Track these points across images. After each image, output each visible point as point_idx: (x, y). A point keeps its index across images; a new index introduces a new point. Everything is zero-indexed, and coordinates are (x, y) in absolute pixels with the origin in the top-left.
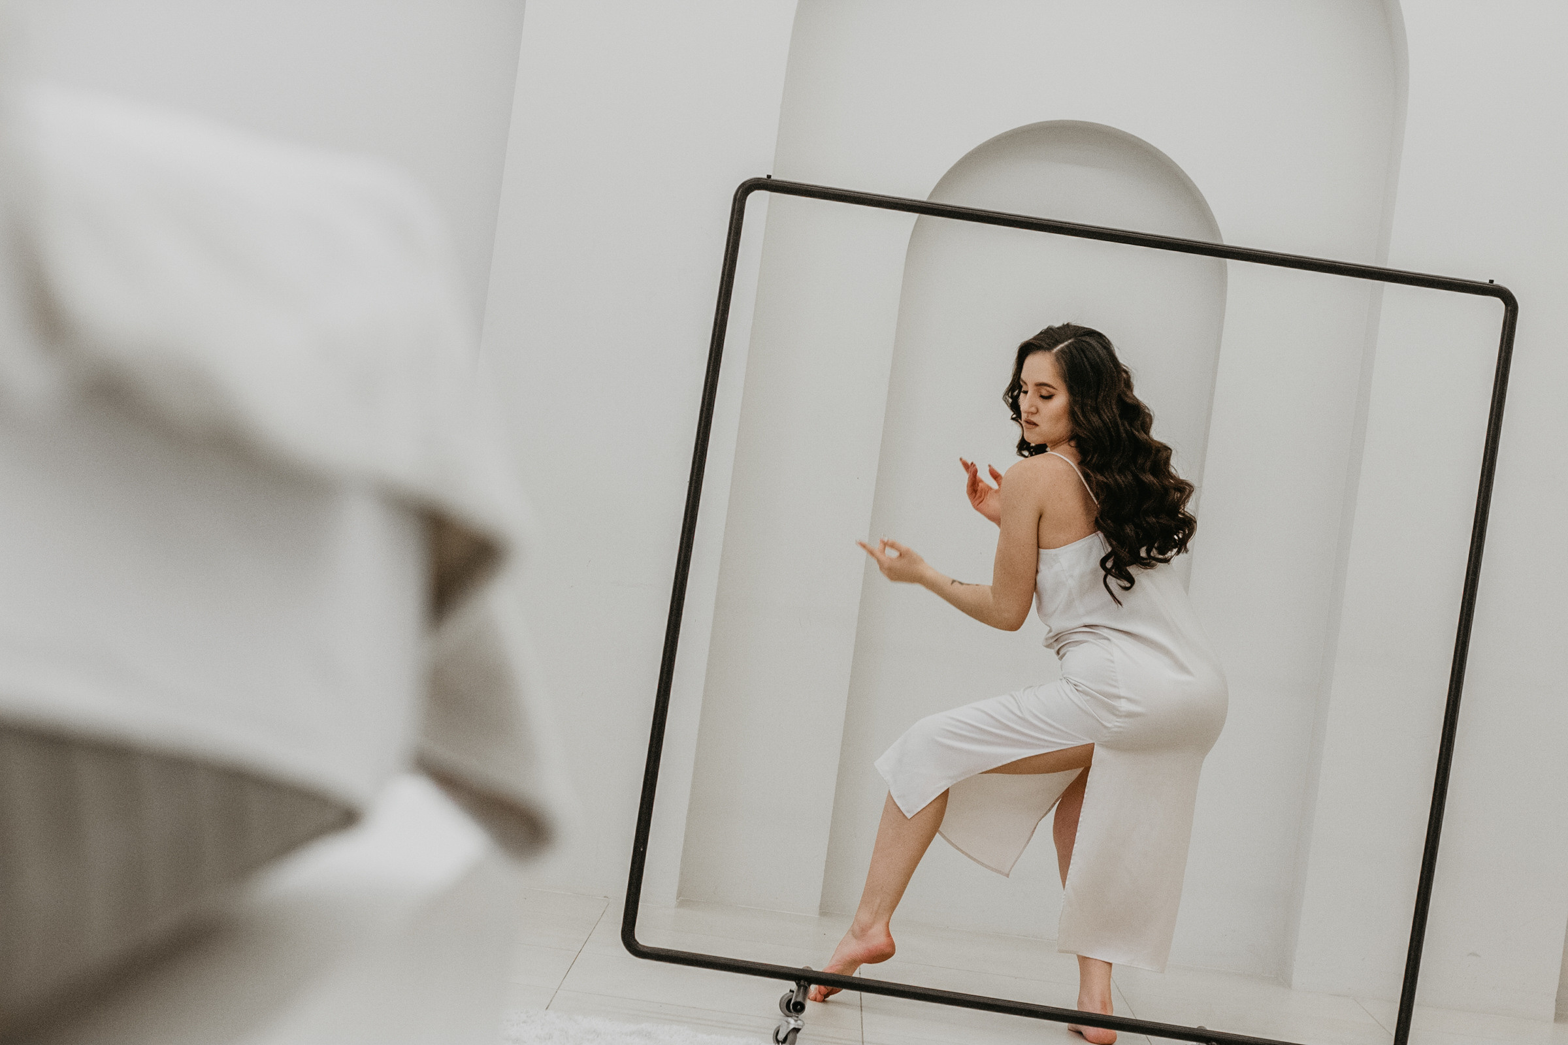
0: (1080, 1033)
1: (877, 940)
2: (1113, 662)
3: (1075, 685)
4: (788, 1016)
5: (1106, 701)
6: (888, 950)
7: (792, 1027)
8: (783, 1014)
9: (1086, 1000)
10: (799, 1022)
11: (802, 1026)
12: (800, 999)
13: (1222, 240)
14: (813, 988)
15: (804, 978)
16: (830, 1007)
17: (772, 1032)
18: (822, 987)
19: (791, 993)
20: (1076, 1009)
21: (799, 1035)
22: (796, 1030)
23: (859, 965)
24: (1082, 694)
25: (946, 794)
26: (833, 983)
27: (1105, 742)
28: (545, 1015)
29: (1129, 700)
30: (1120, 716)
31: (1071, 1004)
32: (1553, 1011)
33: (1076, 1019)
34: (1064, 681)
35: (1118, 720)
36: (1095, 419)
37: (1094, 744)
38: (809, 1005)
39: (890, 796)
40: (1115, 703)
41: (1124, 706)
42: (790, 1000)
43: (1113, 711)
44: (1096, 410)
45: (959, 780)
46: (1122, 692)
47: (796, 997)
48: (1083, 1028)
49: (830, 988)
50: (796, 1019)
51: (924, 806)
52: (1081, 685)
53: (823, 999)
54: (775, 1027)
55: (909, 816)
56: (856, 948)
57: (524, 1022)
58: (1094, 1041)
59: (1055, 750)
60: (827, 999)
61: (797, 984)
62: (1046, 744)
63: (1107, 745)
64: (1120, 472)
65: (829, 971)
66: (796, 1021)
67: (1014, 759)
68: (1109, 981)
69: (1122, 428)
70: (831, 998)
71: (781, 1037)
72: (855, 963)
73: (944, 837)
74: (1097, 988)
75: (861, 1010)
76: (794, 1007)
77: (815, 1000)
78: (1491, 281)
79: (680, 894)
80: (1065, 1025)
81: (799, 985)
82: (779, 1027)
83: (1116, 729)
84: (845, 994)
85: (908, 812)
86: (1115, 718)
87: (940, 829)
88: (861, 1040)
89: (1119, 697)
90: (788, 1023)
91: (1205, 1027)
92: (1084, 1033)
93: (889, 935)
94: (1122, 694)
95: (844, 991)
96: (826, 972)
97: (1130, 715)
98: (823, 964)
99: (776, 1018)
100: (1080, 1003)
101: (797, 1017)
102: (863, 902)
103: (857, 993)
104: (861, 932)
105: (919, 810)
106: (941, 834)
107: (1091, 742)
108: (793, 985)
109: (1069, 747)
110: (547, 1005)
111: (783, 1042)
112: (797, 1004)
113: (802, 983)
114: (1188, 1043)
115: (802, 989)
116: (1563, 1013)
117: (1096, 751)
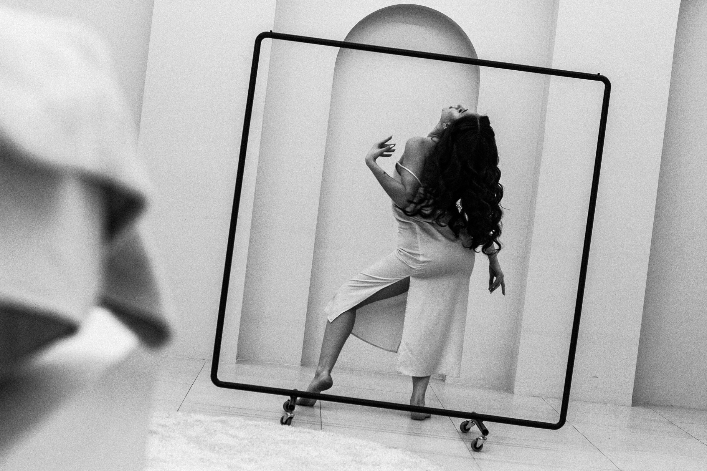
1: (325, 378)
4: (287, 412)
5: (412, 256)
6: (330, 383)
7: (289, 416)
8: (285, 411)
10: (292, 414)
11: (294, 416)
12: (292, 404)
13: (477, 57)
15: (293, 394)
17: (280, 419)
19: (288, 401)
21: (292, 420)
22: (291, 418)
27: (415, 275)
28: (177, 414)
30: (420, 263)
32: (631, 401)
35: (418, 265)
37: (409, 277)
40: (416, 257)
41: (421, 259)
42: (288, 404)
43: (417, 261)
54: (281, 417)
57: (167, 417)
66: (291, 414)
71: (284, 421)
75: (320, 408)
76: (289, 407)
77: (298, 404)
78: (599, 74)
79: (238, 357)
81: (292, 397)
82: (283, 416)
83: (418, 269)
85: (331, 320)
86: (416, 264)
88: (320, 421)
89: (419, 255)
90: (287, 415)
91: (476, 412)
93: (330, 377)
94: (420, 253)
97: (423, 262)
98: (302, 387)
99: (281, 413)
101: (291, 412)
104: (317, 374)
105: (335, 318)
106: (353, 334)
107: (407, 276)
108: (289, 398)
109: (399, 280)
110: (178, 409)
111: (285, 423)
112: (291, 406)
113: (294, 396)
114: (468, 420)
115: (293, 399)
116: (636, 402)
117: (411, 280)
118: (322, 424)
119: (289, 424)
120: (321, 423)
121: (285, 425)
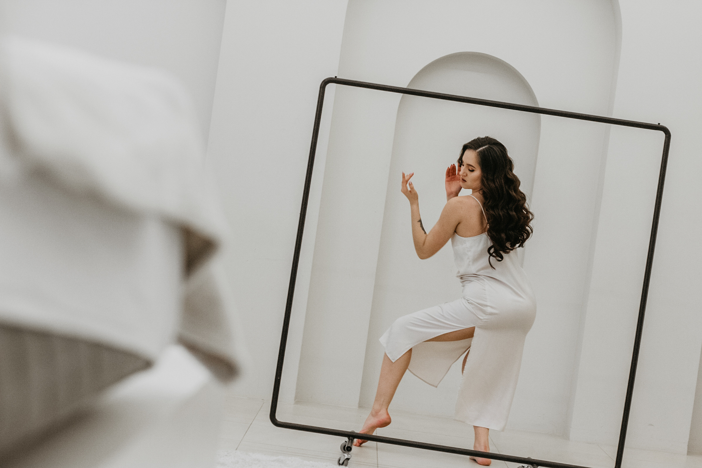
0: (475, 460)
1: (383, 417)
2: (485, 290)
3: (468, 300)
4: (344, 453)
5: (480, 307)
6: (388, 421)
7: (346, 458)
8: (342, 452)
9: (477, 445)
10: (349, 455)
11: (351, 457)
12: (349, 445)
13: (538, 104)
14: (355, 440)
15: (351, 436)
16: (363, 449)
17: (337, 460)
18: (360, 440)
19: (346, 443)
20: (473, 450)
21: (349, 461)
22: (348, 459)
23: (375, 429)
24: (470, 304)
25: (411, 350)
26: (364, 438)
27: (480, 326)
28: (236, 453)
29: (491, 307)
30: (487, 315)
31: (470, 447)
32: (686, 450)
33: (473, 454)
34: (463, 299)
35: (486, 316)
36: (492, 185)
37: (475, 327)
38: (354, 448)
39: (385, 354)
40: (485, 308)
41: (489, 310)
42: (345, 446)
43: (484, 312)
44: (493, 181)
45: (415, 344)
46: (488, 304)
47: (348, 444)
48: (477, 458)
49: (363, 440)
50: (348, 454)
51: (400, 356)
52: (470, 300)
53: (360, 445)
54: (338, 458)
55: (393, 361)
56: (374, 421)
57: (226, 456)
58: (482, 464)
59: (458, 330)
60: (361, 445)
61: (348, 438)
62: (454, 327)
63: (481, 327)
64: (502, 209)
65: (362, 432)
66: (348, 455)
67: (440, 335)
68: (488, 437)
69: (504, 189)
70: (363, 444)
71: (341, 462)
72: (374, 428)
73: (410, 371)
74: (482, 440)
75: (377, 450)
76: (347, 449)
77: (356, 446)
78: (659, 124)
79: (296, 398)
80: (468, 457)
81: (349, 439)
82: (340, 458)
83: (485, 320)
84: (369, 443)
85: (393, 360)
86: (484, 315)
87: (409, 367)
88: (376, 463)
89: (487, 306)
90: (344, 456)
91: (531, 457)
92: (477, 460)
93: (388, 414)
95: (369, 442)
96: (361, 433)
97: (491, 314)
98: (359, 429)
99: (339, 454)
100: (475, 447)
101: (348, 453)
102: (376, 400)
103: (375, 442)
104: (375, 414)
105: (398, 358)
106: (409, 369)
107: (474, 326)
108: (346, 439)
109: (464, 328)
110: (236, 448)
111: (343, 464)
112: (348, 447)
113: (351, 438)
114: (524, 465)
115: (350, 441)
116: (691, 451)
117: (476, 330)
118: (379, 466)
119: (346, 465)
120: (378, 464)
121: (342, 466)
